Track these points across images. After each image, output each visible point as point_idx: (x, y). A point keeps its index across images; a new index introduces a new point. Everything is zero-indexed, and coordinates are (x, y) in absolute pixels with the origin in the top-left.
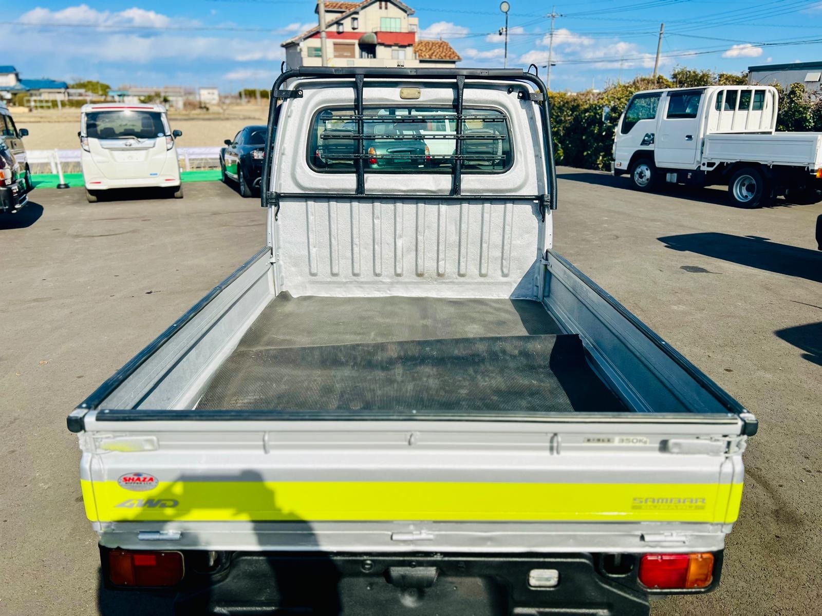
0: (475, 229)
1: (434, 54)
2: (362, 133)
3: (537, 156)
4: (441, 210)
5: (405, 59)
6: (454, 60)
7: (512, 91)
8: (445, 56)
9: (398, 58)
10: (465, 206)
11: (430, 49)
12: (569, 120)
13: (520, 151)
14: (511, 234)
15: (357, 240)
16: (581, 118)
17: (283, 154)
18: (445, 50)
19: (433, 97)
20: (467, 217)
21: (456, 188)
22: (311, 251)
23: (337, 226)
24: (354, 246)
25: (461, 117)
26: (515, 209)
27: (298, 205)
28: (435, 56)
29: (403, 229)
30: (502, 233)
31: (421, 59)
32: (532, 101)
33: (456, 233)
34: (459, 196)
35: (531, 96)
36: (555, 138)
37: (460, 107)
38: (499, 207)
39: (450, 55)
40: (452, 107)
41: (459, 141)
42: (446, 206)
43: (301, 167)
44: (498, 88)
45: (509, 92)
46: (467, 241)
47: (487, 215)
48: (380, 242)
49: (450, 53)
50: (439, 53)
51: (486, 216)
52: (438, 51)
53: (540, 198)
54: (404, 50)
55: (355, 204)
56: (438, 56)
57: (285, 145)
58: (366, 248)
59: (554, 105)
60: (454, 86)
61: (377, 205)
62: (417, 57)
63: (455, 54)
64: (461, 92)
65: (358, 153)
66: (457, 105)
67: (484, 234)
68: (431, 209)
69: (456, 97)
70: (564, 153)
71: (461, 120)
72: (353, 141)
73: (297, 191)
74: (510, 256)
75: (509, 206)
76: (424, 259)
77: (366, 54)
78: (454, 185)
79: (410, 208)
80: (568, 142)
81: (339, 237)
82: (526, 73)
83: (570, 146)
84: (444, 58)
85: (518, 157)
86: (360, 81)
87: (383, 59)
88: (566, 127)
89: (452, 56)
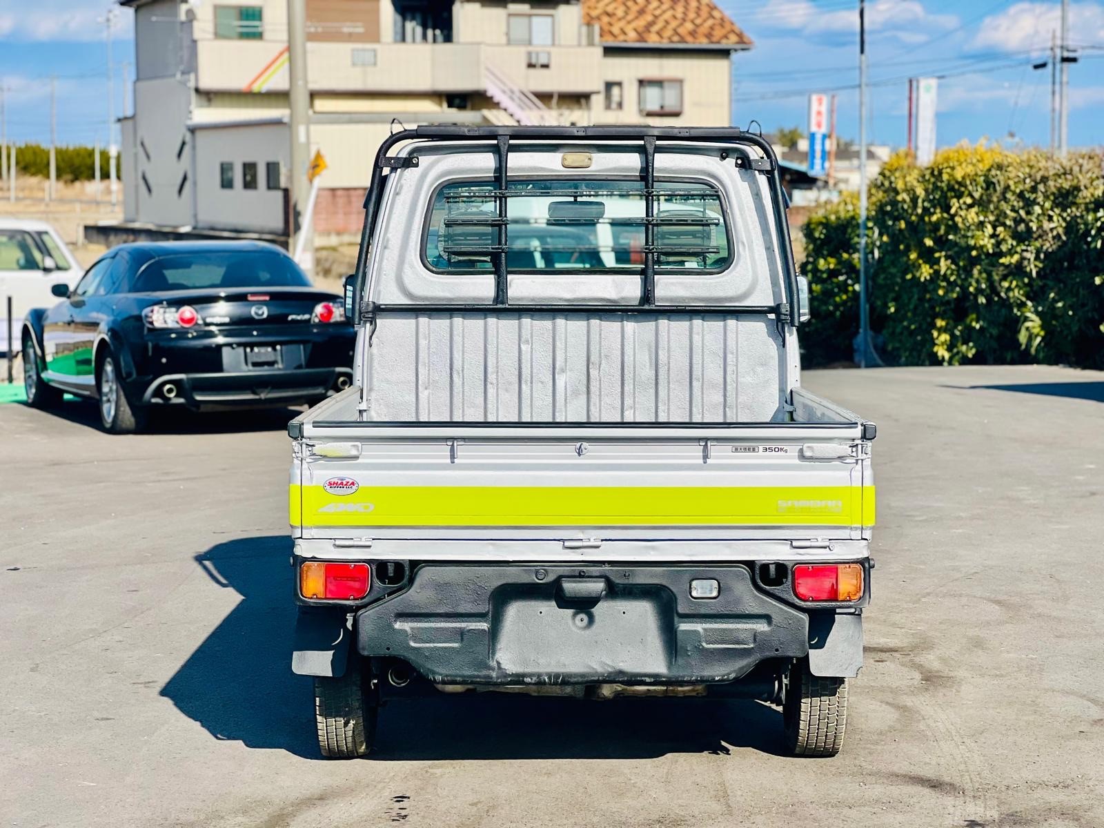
0: (679, 361)
1: (655, 28)
2: (506, 216)
3: (769, 249)
4: (626, 329)
5: (553, 44)
6: (724, 45)
7: (727, 157)
8: (693, 34)
9: (530, 43)
10: (663, 323)
11: (642, 12)
12: (1052, 230)
13: (743, 243)
14: (737, 366)
15: (494, 376)
16: (1086, 224)
17: (385, 248)
18: (692, 15)
19: (611, 165)
20: (667, 340)
21: (647, 296)
22: (420, 394)
23: (463, 355)
24: (489, 386)
25: (653, 192)
26: (740, 327)
27: (404, 324)
28: (658, 33)
29: (566, 359)
30: (722, 366)
31: (611, 43)
32: (756, 170)
33: (651, 364)
34: (653, 307)
35: (753, 164)
36: (1014, 283)
37: (650, 179)
38: (715, 326)
39: (712, 28)
40: (639, 179)
41: (650, 227)
42: (633, 323)
43: (412, 267)
44: (706, 153)
45: (723, 158)
46: (669, 377)
47: (697, 336)
48: (529, 379)
49: (710, 22)
50: (674, 24)
51: (696, 338)
52: (668, 15)
53: (776, 309)
54: (552, 16)
55: (492, 321)
56: (668, 33)
57: (389, 235)
58: (507, 390)
59: (1007, 188)
60: (641, 150)
61: (526, 321)
62: (597, 38)
63: (728, 27)
64: (650, 158)
65: (500, 243)
66: (646, 175)
67: (695, 366)
68: (610, 329)
69: (644, 166)
70: (1043, 327)
71: (652, 196)
72: (490, 228)
73: (404, 301)
74: (737, 401)
75: (731, 323)
76: (600, 406)
77: (419, 30)
78: (645, 289)
79: (576, 327)
80: (1052, 295)
81: (465, 372)
82: (744, 132)
83: (1060, 304)
84: (689, 39)
85: (741, 251)
86: (505, 144)
87: (479, 44)
88: (1046, 253)
89: (718, 33)
